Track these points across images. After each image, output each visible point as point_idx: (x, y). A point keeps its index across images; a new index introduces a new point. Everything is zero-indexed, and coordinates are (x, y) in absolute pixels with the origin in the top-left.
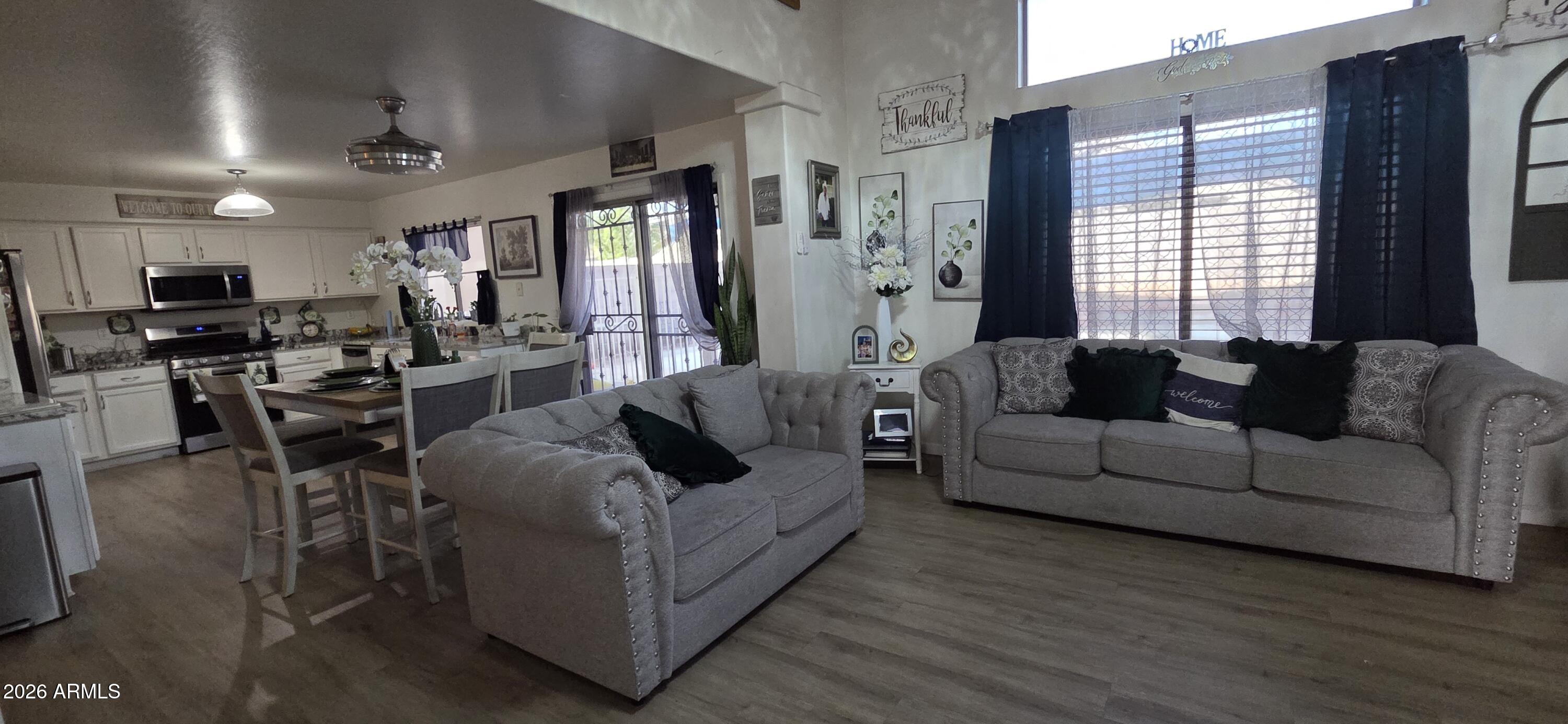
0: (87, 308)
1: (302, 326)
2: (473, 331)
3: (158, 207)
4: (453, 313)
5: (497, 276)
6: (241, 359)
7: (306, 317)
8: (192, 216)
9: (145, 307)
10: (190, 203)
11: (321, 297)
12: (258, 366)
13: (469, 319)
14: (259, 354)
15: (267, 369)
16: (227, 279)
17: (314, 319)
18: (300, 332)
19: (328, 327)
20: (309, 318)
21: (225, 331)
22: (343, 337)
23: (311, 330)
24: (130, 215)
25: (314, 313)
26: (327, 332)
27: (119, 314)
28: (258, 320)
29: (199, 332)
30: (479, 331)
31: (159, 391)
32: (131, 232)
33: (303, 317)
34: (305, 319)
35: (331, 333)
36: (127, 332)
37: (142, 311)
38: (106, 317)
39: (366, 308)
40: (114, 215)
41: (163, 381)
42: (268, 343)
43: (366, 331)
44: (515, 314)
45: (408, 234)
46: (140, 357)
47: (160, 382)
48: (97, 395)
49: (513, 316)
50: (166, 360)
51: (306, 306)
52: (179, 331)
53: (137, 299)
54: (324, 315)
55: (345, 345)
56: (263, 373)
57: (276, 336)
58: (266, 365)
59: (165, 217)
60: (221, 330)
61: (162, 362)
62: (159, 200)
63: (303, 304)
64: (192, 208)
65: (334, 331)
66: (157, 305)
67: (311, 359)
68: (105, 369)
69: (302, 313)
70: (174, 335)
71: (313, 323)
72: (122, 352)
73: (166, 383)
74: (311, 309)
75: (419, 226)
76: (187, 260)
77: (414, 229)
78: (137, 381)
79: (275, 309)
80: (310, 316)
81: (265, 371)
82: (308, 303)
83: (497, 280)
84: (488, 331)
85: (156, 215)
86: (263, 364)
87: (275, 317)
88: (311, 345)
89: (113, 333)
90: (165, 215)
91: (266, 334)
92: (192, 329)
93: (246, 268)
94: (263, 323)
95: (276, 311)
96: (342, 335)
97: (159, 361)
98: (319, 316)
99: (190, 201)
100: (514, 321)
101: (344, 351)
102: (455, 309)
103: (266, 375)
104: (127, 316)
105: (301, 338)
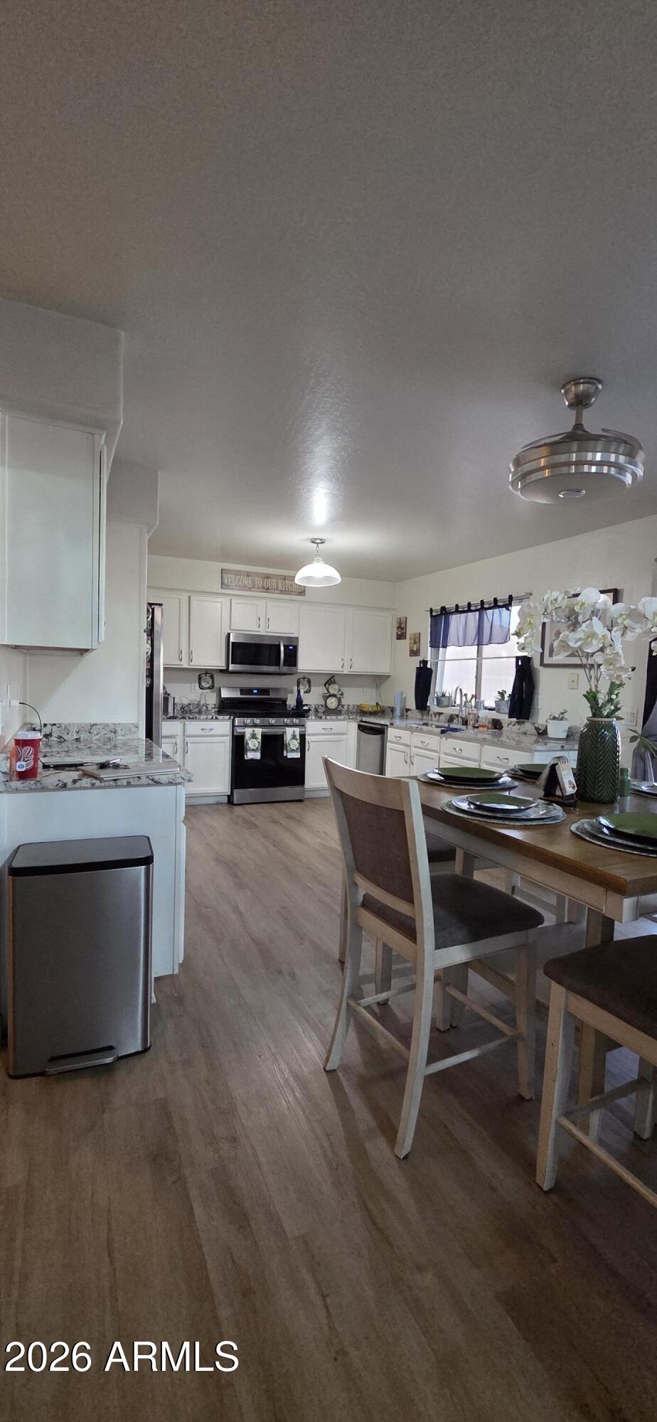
0: (189, 665)
1: (326, 698)
2: (497, 724)
3: (247, 581)
4: (470, 701)
5: (542, 664)
6: (283, 724)
7: (330, 690)
8: (267, 590)
9: (224, 668)
10: (268, 578)
11: (346, 672)
12: (294, 732)
13: (491, 709)
14: (296, 721)
15: (300, 735)
16: (282, 648)
17: (336, 692)
18: (323, 703)
19: (344, 702)
20: (332, 691)
21: (272, 696)
22: (354, 712)
23: (332, 703)
24: (228, 587)
25: (336, 687)
26: (343, 706)
27: (207, 672)
28: (295, 689)
29: (255, 694)
30: (505, 725)
31: (223, 744)
32: (226, 601)
33: (328, 690)
34: (329, 692)
35: (346, 707)
36: (209, 688)
37: (221, 671)
38: (198, 674)
39: (377, 687)
40: (216, 587)
41: (228, 736)
42: (300, 712)
43: (375, 709)
44: (566, 712)
45: (434, 614)
46: (213, 711)
47: (224, 736)
48: (184, 740)
49: (562, 713)
50: (232, 717)
51: (331, 680)
52: (243, 691)
53: (221, 660)
54: (344, 690)
55: (361, 721)
56: (296, 739)
57: (307, 705)
58: (300, 732)
59: (250, 589)
60: (269, 695)
61: (230, 718)
62: (248, 574)
63: (328, 678)
64: (268, 583)
65: (349, 705)
66: (232, 667)
67: (333, 731)
68: (193, 718)
69: (327, 686)
70: (237, 695)
71: (334, 696)
72: (203, 705)
73: (229, 738)
74: (334, 682)
75: (450, 605)
76: (257, 629)
77: (443, 608)
78: (211, 733)
79: (307, 680)
80: (333, 689)
81: (298, 738)
82: (333, 676)
83: (541, 669)
84: (517, 726)
85: (244, 588)
86: (297, 730)
87: (308, 687)
88: (334, 717)
89: (201, 689)
90: (250, 588)
91: (299, 701)
92: (249, 691)
93: (297, 639)
94: (299, 692)
95: (309, 682)
96: (354, 710)
97: (228, 717)
98: (339, 690)
99: (268, 577)
100: (562, 719)
101: (360, 727)
102: (473, 696)
103: (299, 741)
104: (209, 673)
105: (323, 709)
